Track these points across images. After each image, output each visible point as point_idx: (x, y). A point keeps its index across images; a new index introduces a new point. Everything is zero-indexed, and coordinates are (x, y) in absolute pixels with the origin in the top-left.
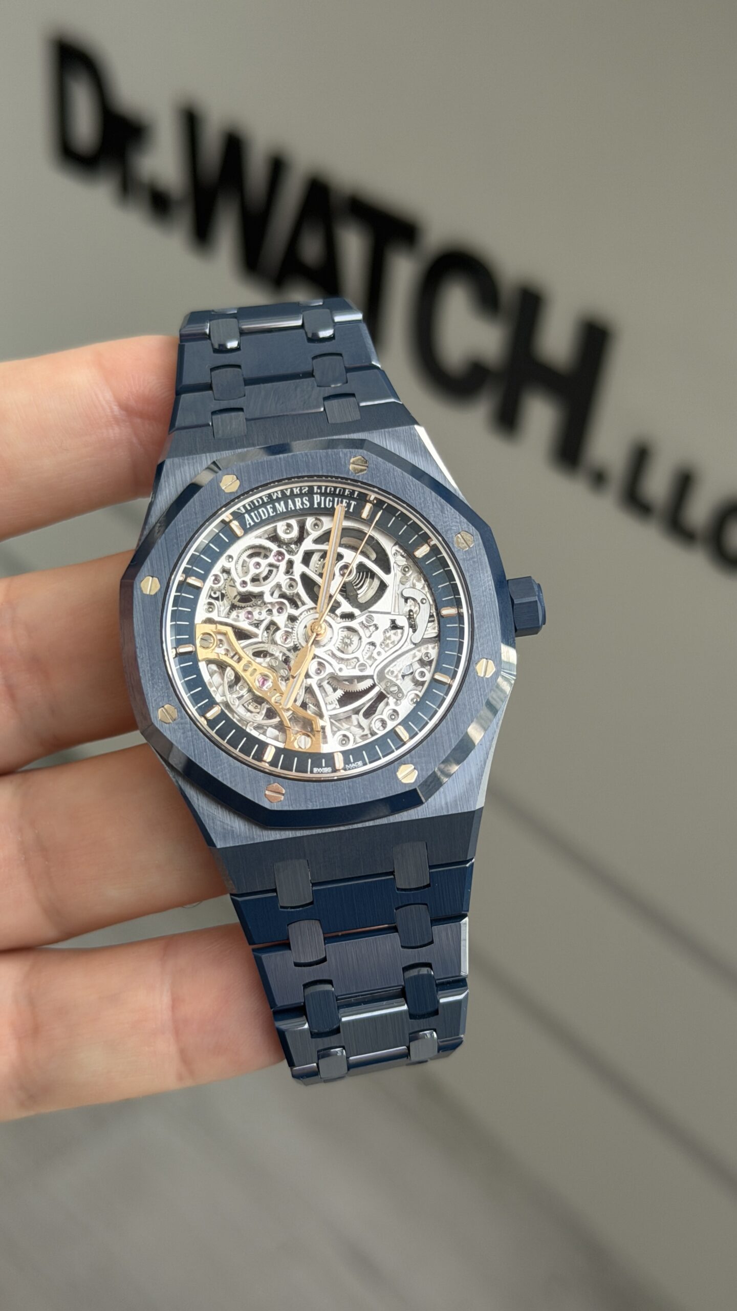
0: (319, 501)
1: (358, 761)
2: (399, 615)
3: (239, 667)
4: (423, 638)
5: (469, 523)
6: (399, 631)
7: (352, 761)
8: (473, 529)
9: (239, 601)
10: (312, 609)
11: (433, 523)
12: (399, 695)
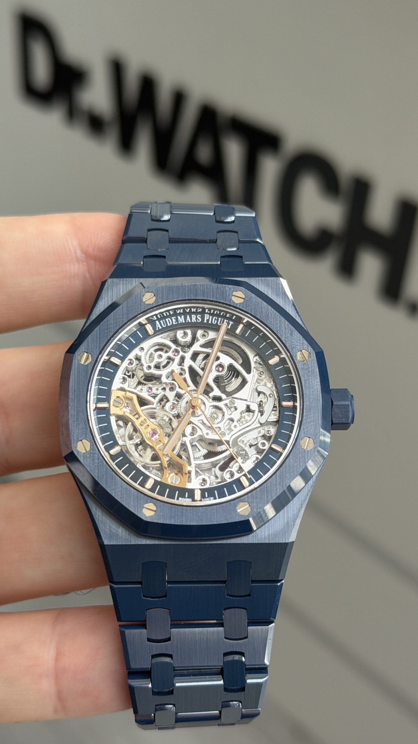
0: (208, 318)
1: (211, 497)
2: (253, 402)
3: (137, 423)
4: (267, 421)
5: (308, 345)
6: (251, 414)
7: (207, 496)
8: (311, 349)
9: (144, 380)
10: (194, 390)
11: (284, 342)
12: (246, 457)
